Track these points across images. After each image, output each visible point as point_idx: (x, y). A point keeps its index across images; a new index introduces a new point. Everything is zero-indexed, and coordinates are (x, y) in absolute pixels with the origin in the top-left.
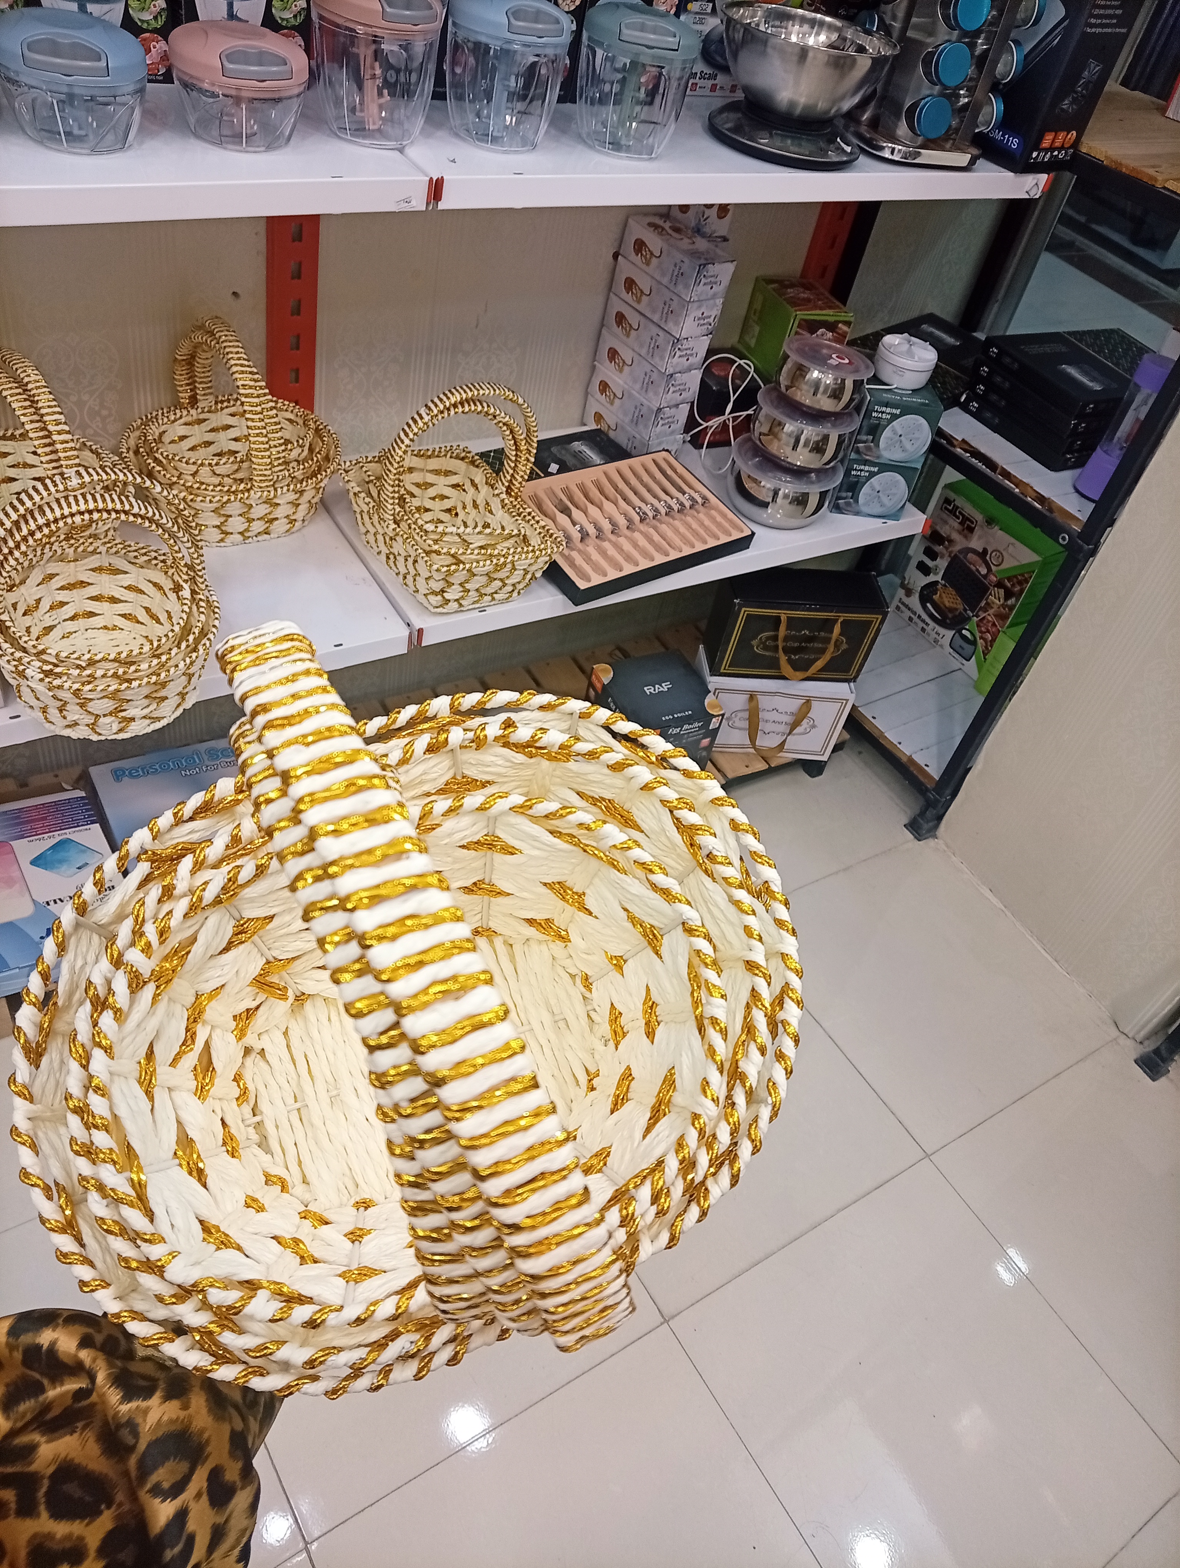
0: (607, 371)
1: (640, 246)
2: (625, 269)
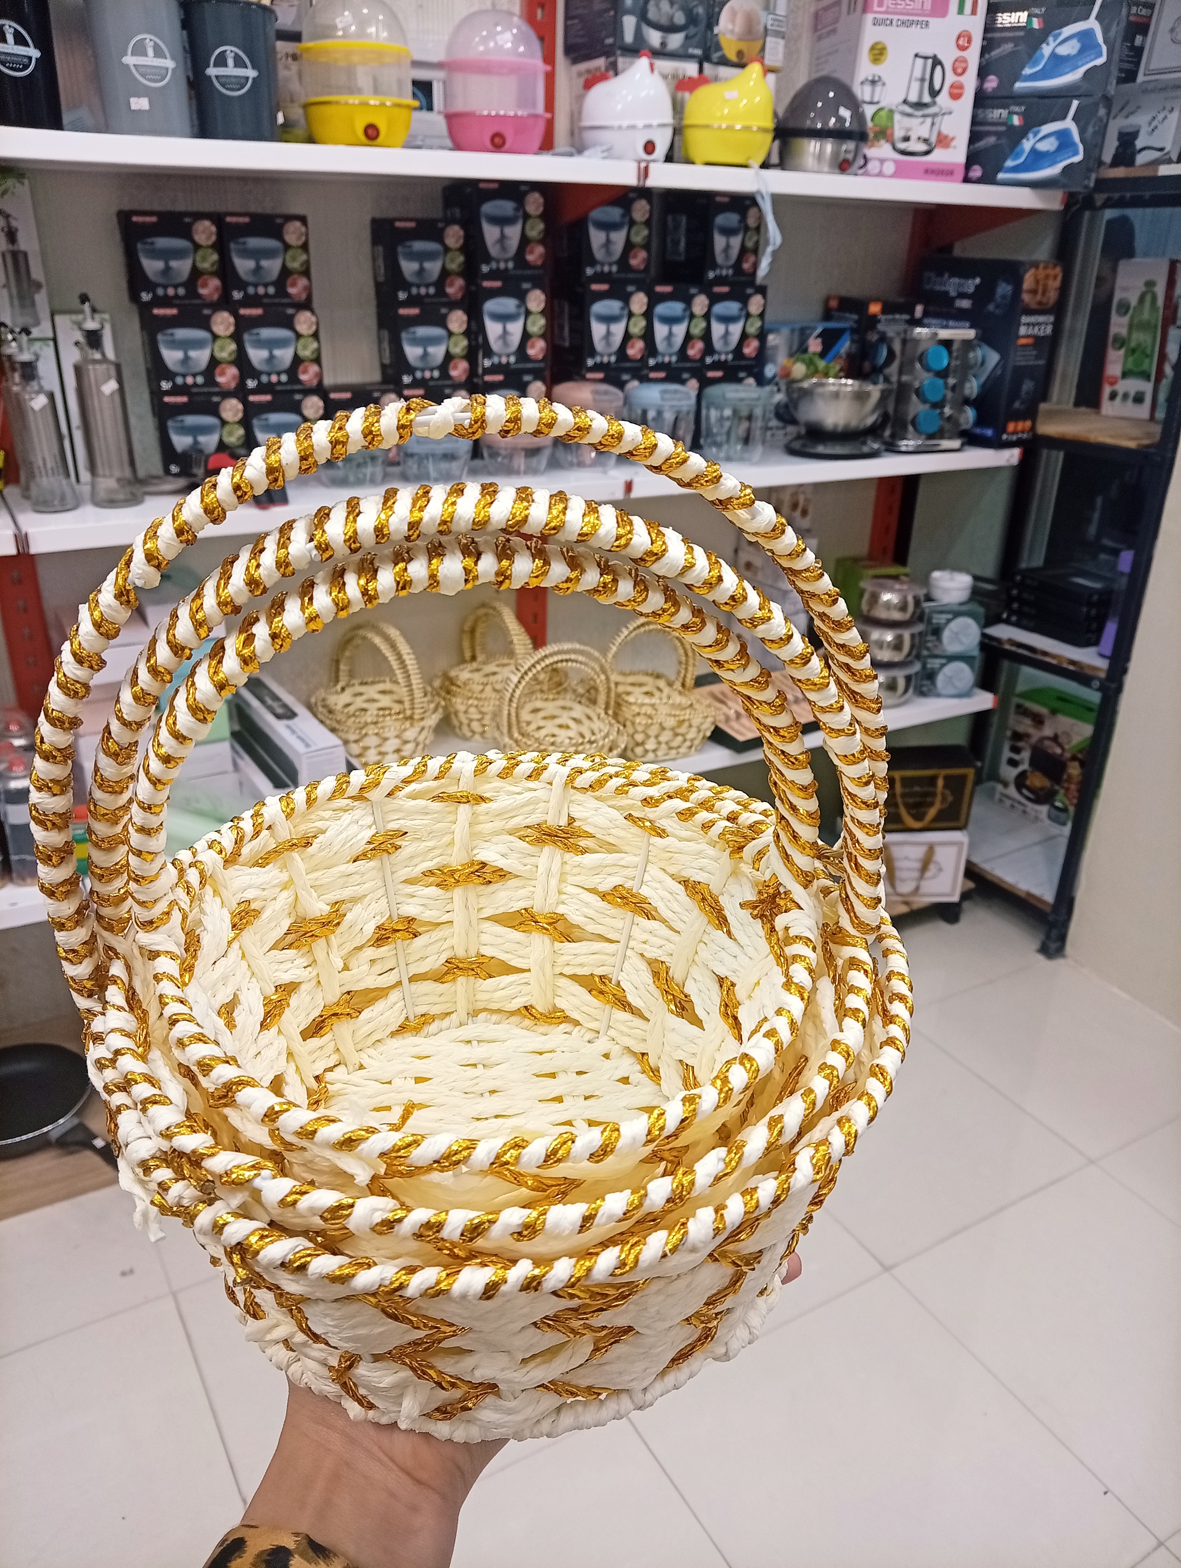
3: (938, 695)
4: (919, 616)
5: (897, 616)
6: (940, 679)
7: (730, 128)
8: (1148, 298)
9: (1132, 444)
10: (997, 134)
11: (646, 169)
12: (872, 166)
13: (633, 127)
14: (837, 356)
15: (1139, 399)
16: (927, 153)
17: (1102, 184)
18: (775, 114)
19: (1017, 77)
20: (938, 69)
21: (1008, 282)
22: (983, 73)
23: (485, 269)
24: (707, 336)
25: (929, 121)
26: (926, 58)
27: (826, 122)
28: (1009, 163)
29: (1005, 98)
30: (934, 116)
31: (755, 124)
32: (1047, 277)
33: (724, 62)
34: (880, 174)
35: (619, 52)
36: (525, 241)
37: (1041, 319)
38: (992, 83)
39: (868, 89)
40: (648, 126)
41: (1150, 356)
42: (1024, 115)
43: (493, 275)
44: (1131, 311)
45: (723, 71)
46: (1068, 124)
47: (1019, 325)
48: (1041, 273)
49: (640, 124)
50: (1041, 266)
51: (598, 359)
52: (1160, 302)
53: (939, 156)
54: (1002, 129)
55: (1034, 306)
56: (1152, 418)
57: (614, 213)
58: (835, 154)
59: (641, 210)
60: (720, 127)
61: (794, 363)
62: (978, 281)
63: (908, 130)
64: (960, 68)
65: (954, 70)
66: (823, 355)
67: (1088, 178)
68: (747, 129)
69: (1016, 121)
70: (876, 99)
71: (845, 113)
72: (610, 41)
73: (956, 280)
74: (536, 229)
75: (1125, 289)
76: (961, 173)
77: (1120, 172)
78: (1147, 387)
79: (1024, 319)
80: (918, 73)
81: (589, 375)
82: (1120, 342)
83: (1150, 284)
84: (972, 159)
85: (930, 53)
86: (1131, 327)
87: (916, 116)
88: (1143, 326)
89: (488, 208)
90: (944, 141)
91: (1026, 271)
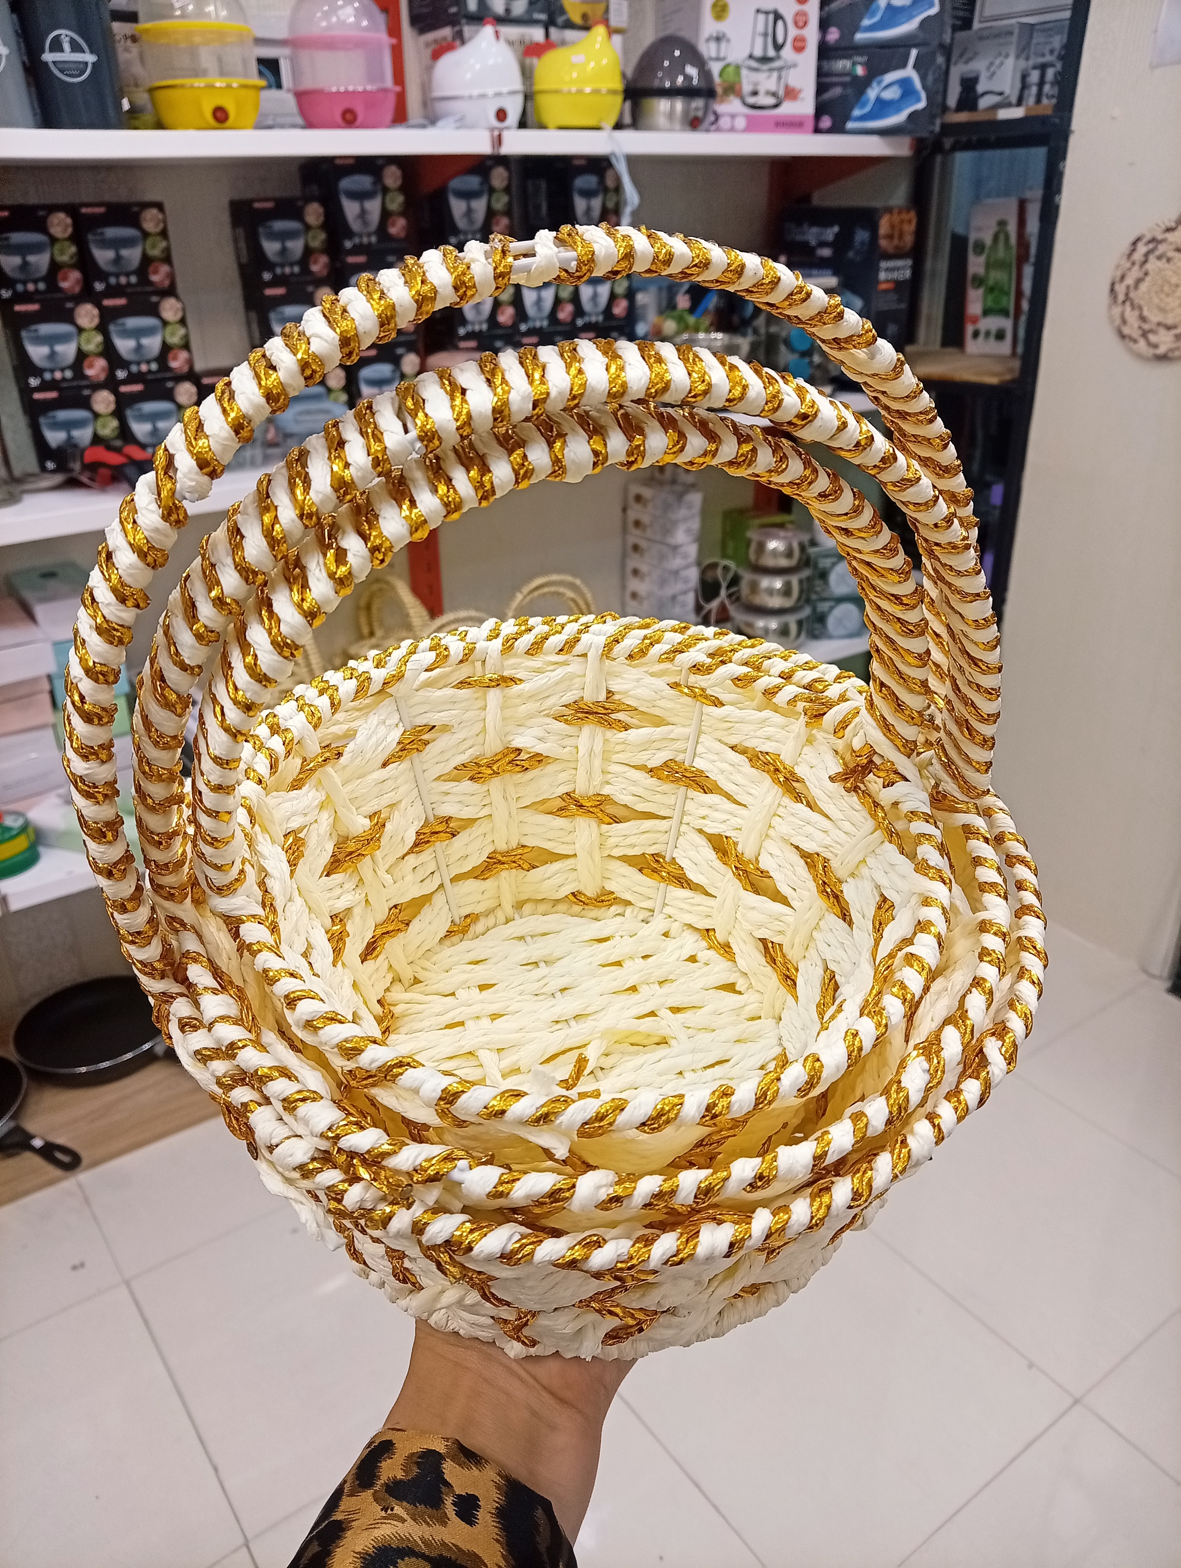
0: (634, 584)
1: (638, 498)
2: (632, 515)
3: (830, 637)
4: (806, 562)
5: (783, 563)
6: (831, 621)
7: (580, 92)
8: (1002, 237)
9: (994, 380)
10: (844, 85)
11: (500, 136)
12: (724, 122)
13: (483, 96)
14: (706, 311)
15: (1000, 336)
16: (776, 106)
17: (946, 128)
18: (624, 75)
19: (857, 28)
20: (780, 24)
21: (864, 228)
22: (824, 25)
23: (348, 244)
24: (575, 298)
25: (775, 75)
26: (767, 13)
27: (673, 81)
28: (857, 112)
29: (846, 49)
30: (780, 69)
31: (604, 86)
32: (902, 222)
33: (569, 25)
34: (732, 129)
35: (464, 21)
36: (386, 215)
37: (899, 263)
38: (833, 35)
39: (713, 46)
40: (498, 95)
41: (1007, 294)
42: (867, 65)
43: (357, 250)
44: (987, 251)
45: (569, 34)
46: (909, 72)
47: (877, 270)
48: (896, 218)
49: (490, 92)
50: (896, 211)
51: (469, 328)
52: (1013, 240)
53: (788, 109)
54: (847, 79)
55: (891, 250)
56: (1014, 354)
57: (473, 182)
58: (686, 112)
59: (499, 177)
60: (569, 92)
61: (665, 320)
62: (836, 229)
63: (756, 84)
64: (801, 21)
65: (796, 24)
66: (692, 310)
67: (933, 124)
68: (596, 92)
69: (860, 71)
70: (722, 55)
71: (692, 71)
72: (453, 10)
73: (815, 230)
74: (396, 202)
75: (979, 229)
76: (810, 124)
77: (963, 117)
78: (1007, 324)
79: (884, 264)
80: (760, 28)
81: (463, 344)
82: (979, 281)
83: (1002, 224)
84: (820, 110)
85: (770, 7)
86: (988, 266)
87: (764, 71)
88: (1000, 265)
89: (346, 183)
90: (791, 94)
91: (880, 218)
